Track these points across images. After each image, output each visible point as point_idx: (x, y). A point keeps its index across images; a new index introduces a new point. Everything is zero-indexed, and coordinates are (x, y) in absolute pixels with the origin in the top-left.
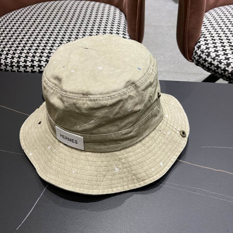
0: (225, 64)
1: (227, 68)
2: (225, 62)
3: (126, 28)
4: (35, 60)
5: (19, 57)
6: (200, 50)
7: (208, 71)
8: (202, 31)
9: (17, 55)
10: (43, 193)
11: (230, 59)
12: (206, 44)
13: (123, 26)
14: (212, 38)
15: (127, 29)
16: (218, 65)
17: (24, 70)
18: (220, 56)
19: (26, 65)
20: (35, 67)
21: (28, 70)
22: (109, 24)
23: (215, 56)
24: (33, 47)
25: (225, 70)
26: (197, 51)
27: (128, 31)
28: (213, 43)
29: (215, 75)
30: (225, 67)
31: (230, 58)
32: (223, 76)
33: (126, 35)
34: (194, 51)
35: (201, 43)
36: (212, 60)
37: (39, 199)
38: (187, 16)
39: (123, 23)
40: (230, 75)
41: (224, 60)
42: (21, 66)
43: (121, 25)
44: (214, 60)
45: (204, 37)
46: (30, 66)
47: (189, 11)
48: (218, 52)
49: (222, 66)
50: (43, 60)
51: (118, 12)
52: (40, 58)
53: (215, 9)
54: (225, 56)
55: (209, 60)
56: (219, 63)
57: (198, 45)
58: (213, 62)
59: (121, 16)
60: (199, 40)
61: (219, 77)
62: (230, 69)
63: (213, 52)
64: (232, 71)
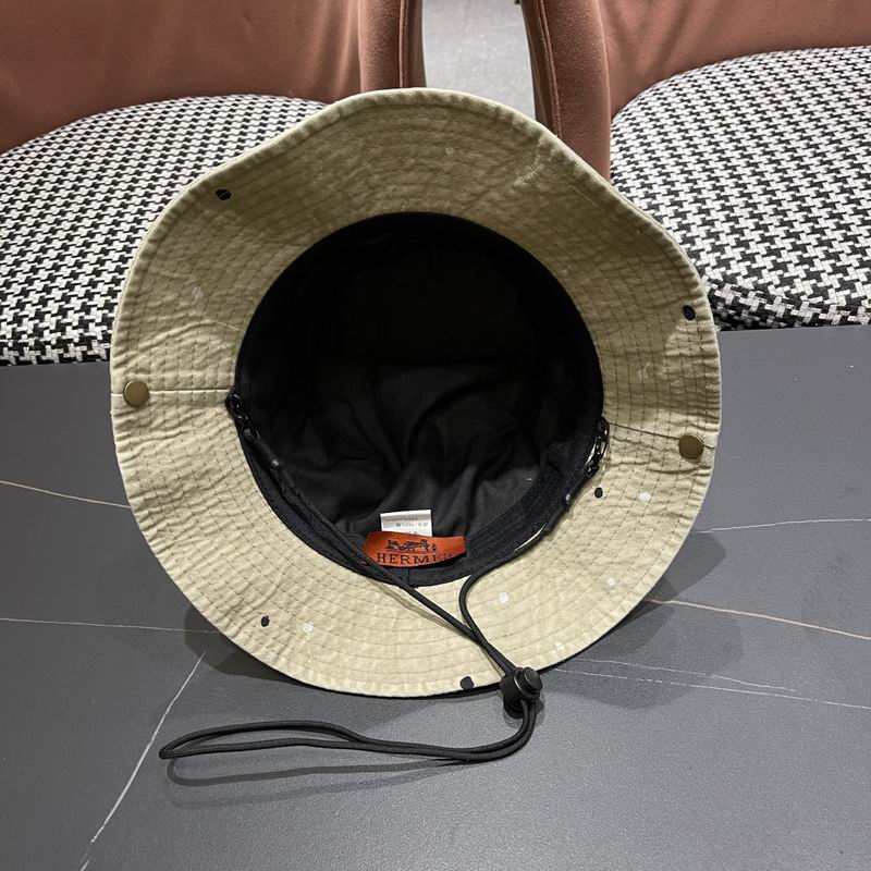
4: (92, 321)
5: (40, 316)
9: (30, 310)
10: (160, 731)
11: (702, 254)
14: (646, 189)
17: (61, 356)
19: (64, 337)
20: (94, 344)
21: (71, 355)
24: (81, 276)
31: (703, 250)
37: (148, 747)
42: (49, 343)
46: (76, 340)
52: (106, 311)
54: (688, 245)
64: (712, 291)
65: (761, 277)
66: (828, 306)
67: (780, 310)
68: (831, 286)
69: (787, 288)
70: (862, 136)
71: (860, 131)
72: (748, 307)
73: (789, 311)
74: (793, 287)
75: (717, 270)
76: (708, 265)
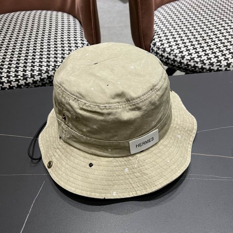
0: (180, 57)
1: (182, 61)
2: (180, 55)
3: (82, 34)
6: (156, 47)
7: (166, 65)
8: (154, 29)
10: (32, 209)
12: (160, 41)
13: (79, 32)
14: (164, 34)
15: (84, 35)
16: (174, 58)
18: (175, 50)
22: (66, 32)
23: (170, 51)
25: (181, 63)
26: (153, 48)
27: (85, 36)
28: (167, 39)
29: (173, 68)
30: (181, 60)
31: (184, 51)
32: (180, 68)
33: (84, 41)
34: (151, 49)
35: (156, 40)
36: (168, 55)
37: (28, 215)
38: (139, 17)
39: (79, 29)
40: (186, 67)
41: (179, 54)
43: (77, 31)
44: (170, 55)
45: (157, 34)
47: (140, 12)
48: (172, 47)
49: (178, 59)
50: (3, 77)
51: (72, 19)
53: (162, 6)
54: (179, 50)
55: (166, 55)
56: (174, 57)
57: (154, 43)
58: (169, 57)
59: (75, 22)
60: (154, 38)
61: (176, 69)
62: (185, 61)
63: (168, 48)
64: (187, 62)
65: (201, 58)
66: (221, 65)
67: (207, 67)
68: (222, 60)
69: (209, 61)
70: (223, 19)
71: (222, 18)
72: (198, 67)
73: (210, 67)
74: (211, 60)
75: (188, 56)
76: (186, 55)
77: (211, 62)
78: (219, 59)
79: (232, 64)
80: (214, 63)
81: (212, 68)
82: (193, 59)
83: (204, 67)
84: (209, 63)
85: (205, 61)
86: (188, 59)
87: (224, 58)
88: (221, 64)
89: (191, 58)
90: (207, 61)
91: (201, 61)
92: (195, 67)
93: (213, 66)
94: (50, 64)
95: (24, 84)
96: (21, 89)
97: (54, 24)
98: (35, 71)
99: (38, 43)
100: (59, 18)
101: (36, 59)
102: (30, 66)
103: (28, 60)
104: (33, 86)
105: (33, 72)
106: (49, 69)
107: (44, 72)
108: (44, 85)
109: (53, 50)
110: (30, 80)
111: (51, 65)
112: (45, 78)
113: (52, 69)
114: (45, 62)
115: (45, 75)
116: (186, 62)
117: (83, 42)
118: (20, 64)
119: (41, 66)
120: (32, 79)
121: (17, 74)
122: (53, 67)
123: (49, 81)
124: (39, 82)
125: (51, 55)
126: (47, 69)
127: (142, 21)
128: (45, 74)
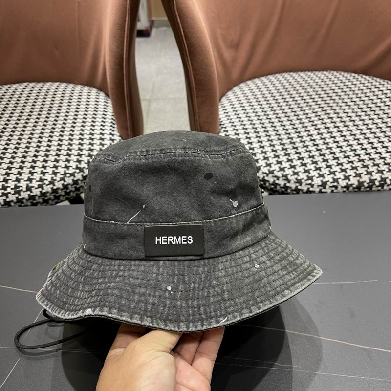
14: (235, 131)
22: (89, 121)
27: (117, 128)
31: (260, 159)
33: (115, 136)
40: (262, 183)
45: (224, 131)
47: (196, 101)
53: (241, 85)
59: (107, 104)
64: (264, 177)
65: (284, 171)
66: (313, 185)
67: (293, 186)
68: (314, 176)
69: (296, 176)
70: (326, 110)
71: (325, 108)
72: (279, 185)
73: (297, 187)
74: (298, 176)
75: (266, 168)
76: (262, 166)
77: (299, 178)
78: (310, 175)
79: (329, 183)
80: (303, 181)
81: (299, 187)
82: (272, 172)
83: (288, 185)
84: (295, 181)
85: (289, 177)
86: (264, 171)
87: (319, 173)
88: (313, 183)
89: (269, 170)
90: (293, 177)
91: (283, 176)
92: (274, 184)
93: (301, 185)
94: (58, 171)
95: (15, 201)
96: (10, 208)
97: (73, 107)
98: (34, 181)
99: (45, 137)
100: (83, 97)
101: (38, 163)
102: (28, 173)
103: (26, 163)
104: (29, 204)
105: (31, 183)
106: (55, 178)
107: (47, 182)
108: (46, 202)
109: (66, 148)
110: (24, 195)
111: (59, 173)
112: (48, 192)
113: (60, 178)
114: (51, 168)
115: (48, 188)
116: (261, 177)
117: (113, 138)
118: (13, 169)
119: (43, 173)
120: (29, 192)
121: (6, 185)
122: (62, 175)
123: (55, 196)
124: (39, 197)
125: (61, 156)
126: (52, 178)
127: (199, 113)
128: (48, 186)
